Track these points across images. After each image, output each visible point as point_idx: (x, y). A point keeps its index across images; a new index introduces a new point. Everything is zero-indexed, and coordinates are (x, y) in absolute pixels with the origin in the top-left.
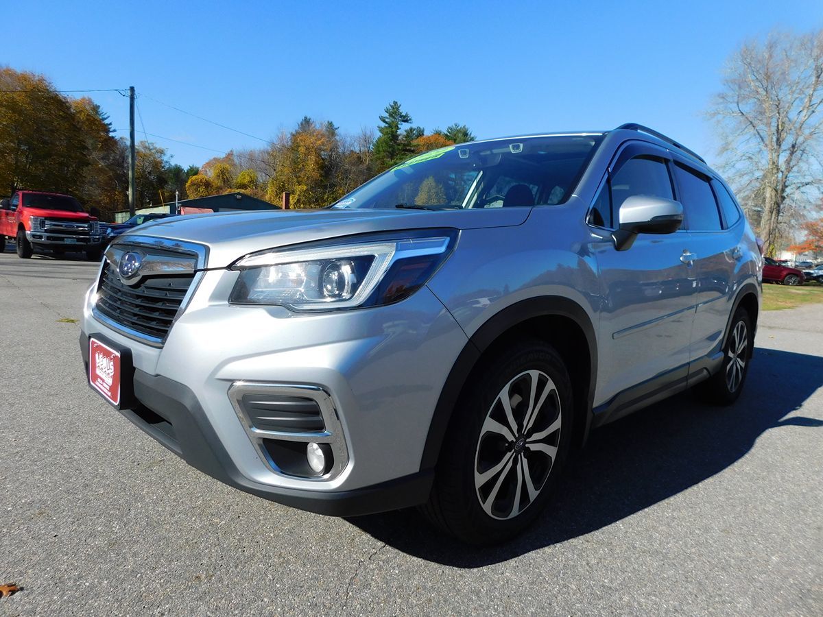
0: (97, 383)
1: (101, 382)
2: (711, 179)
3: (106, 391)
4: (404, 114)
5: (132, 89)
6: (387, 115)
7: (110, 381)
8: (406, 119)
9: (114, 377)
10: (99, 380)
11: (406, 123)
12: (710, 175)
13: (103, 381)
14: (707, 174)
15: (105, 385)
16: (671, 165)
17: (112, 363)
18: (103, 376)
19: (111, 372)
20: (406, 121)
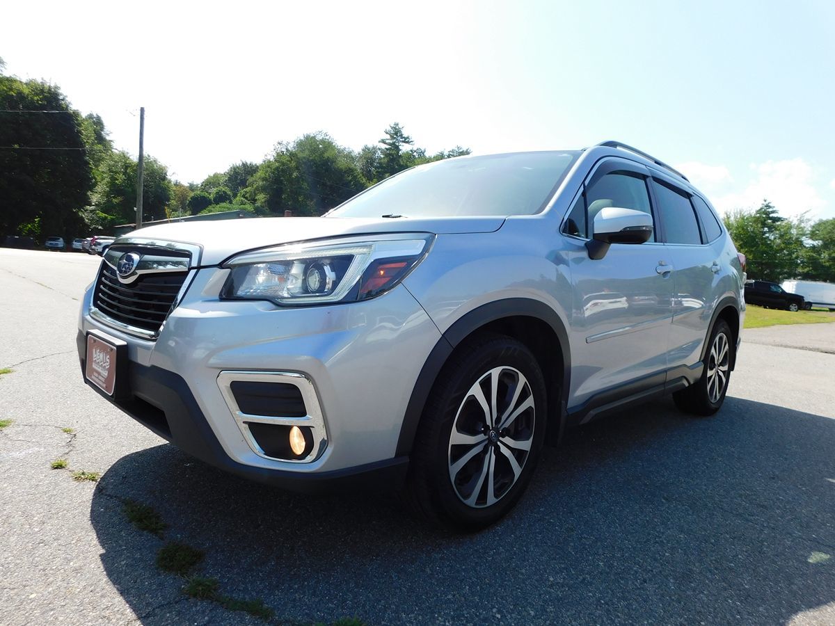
0: (93, 377)
1: (96, 375)
2: (691, 196)
3: (101, 383)
4: (405, 135)
5: (142, 110)
6: (388, 137)
7: (105, 374)
8: (407, 140)
9: (109, 370)
10: (95, 374)
11: (407, 144)
12: (690, 191)
13: (99, 374)
14: (687, 191)
15: (100, 378)
16: (650, 181)
17: (108, 357)
18: (99, 370)
19: (107, 365)
20: (408, 142)
